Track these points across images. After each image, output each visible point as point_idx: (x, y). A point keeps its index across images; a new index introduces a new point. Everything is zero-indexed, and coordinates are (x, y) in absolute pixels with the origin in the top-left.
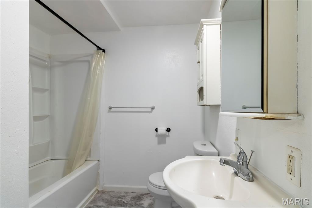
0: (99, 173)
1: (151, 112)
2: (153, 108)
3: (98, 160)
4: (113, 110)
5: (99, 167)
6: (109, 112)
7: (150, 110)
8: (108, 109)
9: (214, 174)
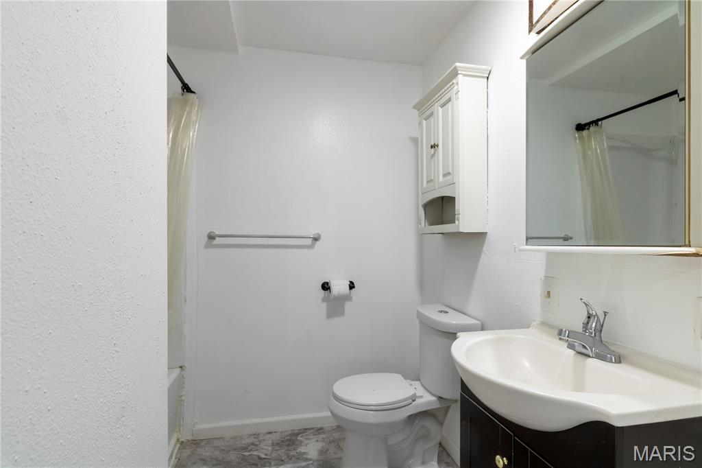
0: (183, 398)
1: (311, 247)
2: (316, 239)
3: (181, 367)
4: (218, 241)
5: (184, 383)
6: (208, 246)
7: (309, 242)
8: (206, 239)
9: (527, 364)
